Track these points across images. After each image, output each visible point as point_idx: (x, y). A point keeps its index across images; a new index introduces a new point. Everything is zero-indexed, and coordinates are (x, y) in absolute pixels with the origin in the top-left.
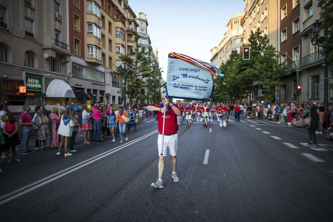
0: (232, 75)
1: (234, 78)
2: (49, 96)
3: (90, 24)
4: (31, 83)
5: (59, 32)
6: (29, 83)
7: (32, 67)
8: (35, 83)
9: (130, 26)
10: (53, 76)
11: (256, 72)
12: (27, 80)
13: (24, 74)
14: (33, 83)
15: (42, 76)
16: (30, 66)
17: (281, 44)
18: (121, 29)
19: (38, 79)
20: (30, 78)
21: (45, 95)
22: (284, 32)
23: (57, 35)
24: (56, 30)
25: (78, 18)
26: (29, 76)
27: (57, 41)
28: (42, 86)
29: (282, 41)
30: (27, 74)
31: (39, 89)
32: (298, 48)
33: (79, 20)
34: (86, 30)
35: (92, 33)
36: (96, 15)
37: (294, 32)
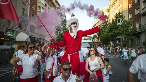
0: (105, 33)
1: (106, 35)
2: (17, 41)
3: (40, 7)
4: (8, 33)
5: (25, 9)
6: (7, 33)
7: (10, 25)
8: (10, 34)
9: (58, 10)
10: (20, 30)
11: (120, 32)
12: (6, 32)
13: (5, 29)
14: (9, 34)
15: (14, 30)
16: (8, 25)
17: (129, 19)
18: (54, 11)
19: (12, 32)
20: (8, 31)
21: (15, 40)
22: (131, 14)
23: (23, 11)
24: (23, 8)
25: (34, 4)
26: (7, 30)
27: (23, 14)
28: (14, 35)
29: (130, 18)
30: (6, 29)
31: (12, 36)
32: (139, 21)
33: (35, 5)
34: (38, 10)
35: (40, 11)
36: (43, 4)
37: (136, 14)
